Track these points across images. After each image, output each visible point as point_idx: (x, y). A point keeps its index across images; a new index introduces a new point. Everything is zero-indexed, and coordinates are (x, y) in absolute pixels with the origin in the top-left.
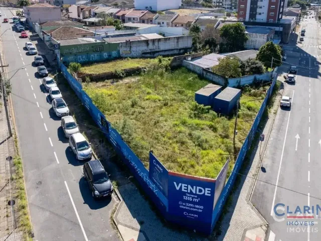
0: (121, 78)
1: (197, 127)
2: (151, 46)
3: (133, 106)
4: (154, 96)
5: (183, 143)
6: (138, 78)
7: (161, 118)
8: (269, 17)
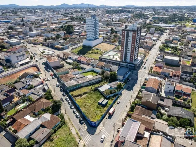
0: (82, 95)
1: (97, 110)
2: (89, 82)
3: (85, 105)
4: (90, 102)
5: (94, 114)
6: (86, 95)
7: (91, 108)
8: (130, 61)
